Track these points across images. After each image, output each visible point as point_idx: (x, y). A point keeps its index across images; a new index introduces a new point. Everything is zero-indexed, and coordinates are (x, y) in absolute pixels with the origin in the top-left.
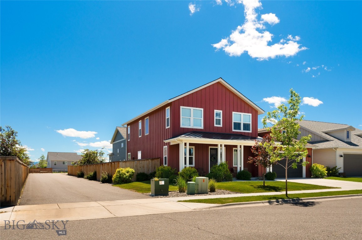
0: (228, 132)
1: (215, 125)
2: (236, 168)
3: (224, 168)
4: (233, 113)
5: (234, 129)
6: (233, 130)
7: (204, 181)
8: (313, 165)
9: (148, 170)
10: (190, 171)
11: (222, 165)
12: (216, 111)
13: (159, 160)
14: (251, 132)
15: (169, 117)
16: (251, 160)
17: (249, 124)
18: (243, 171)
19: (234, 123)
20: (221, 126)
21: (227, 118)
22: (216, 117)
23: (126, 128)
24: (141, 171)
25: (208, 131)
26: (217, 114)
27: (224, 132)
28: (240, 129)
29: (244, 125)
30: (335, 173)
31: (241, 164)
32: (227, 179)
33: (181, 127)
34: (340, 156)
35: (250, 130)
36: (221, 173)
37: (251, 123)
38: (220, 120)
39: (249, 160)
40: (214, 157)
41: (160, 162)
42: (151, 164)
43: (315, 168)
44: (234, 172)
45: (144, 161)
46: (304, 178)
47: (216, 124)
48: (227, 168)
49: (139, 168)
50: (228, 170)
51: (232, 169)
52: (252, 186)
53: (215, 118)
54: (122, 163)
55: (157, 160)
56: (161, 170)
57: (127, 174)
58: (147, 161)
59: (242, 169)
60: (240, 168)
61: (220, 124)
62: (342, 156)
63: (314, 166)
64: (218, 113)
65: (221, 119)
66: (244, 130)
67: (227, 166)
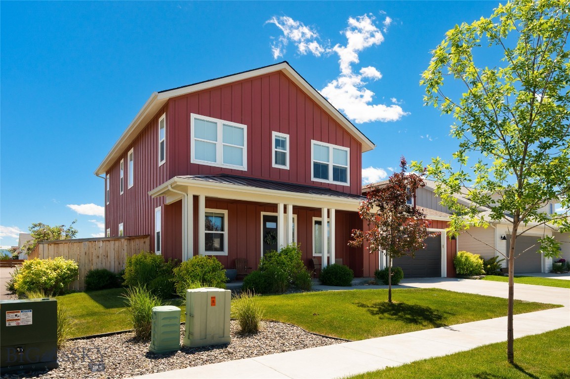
0: (301, 182)
1: (274, 165)
2: (320, 259)
3: (291, 259)
4: (313, 142)
5: (315, 176)
6: (313, 179)
7: (213, 302)
8: (459, 254)
9: (119, 264)
10: (202, 267)
11: (286, 252)
12: (275, 134)
13: (147, 240)
14: (348, 184)
15: (164, 139)
16: (358, 237)
17: (345, 169)
18: (334, 264)
19: (316, 164)
20: (287, 167)
21: (301, 152)
22: (276, 148)
23: (104, 180)
24: (97, 265)
25: (257, 175)
26: (277, 141)
27: (293, 181)
28: (326, 177)
29: (336, 169)
30: (494, 268)
31: (329, 252)
32: (298, 285)
33: (192, 162)
34: (502, 237)
35: (345, 181)
36: (285, 271)
37: (348, 167)
38: (284, 154)
39: (353, 239)
40: (272, 236)
41: (150, 245)
42: (125, 249)
43: (463, 260)
44: (316, 267)
45: (107, 242)
46: (445, 279)
47: (276, 163)
48: (298, 258)
49: (95, 260)
50: (302, 263)
51: (311, 263)
52: (363, 306)
53: (274, 150)
54: (46, 245)
55: (142, 240)
56: (136, 263)
57: (54, 275)
58: (117, 243)
59: (333, 261)
60: (328, 258)
61: (284, 164)
62: (504, 238)
63: (462, 256)
64: (281, 139)
65: (287, 152)
66: (335, 179)
67: (298, 253)
